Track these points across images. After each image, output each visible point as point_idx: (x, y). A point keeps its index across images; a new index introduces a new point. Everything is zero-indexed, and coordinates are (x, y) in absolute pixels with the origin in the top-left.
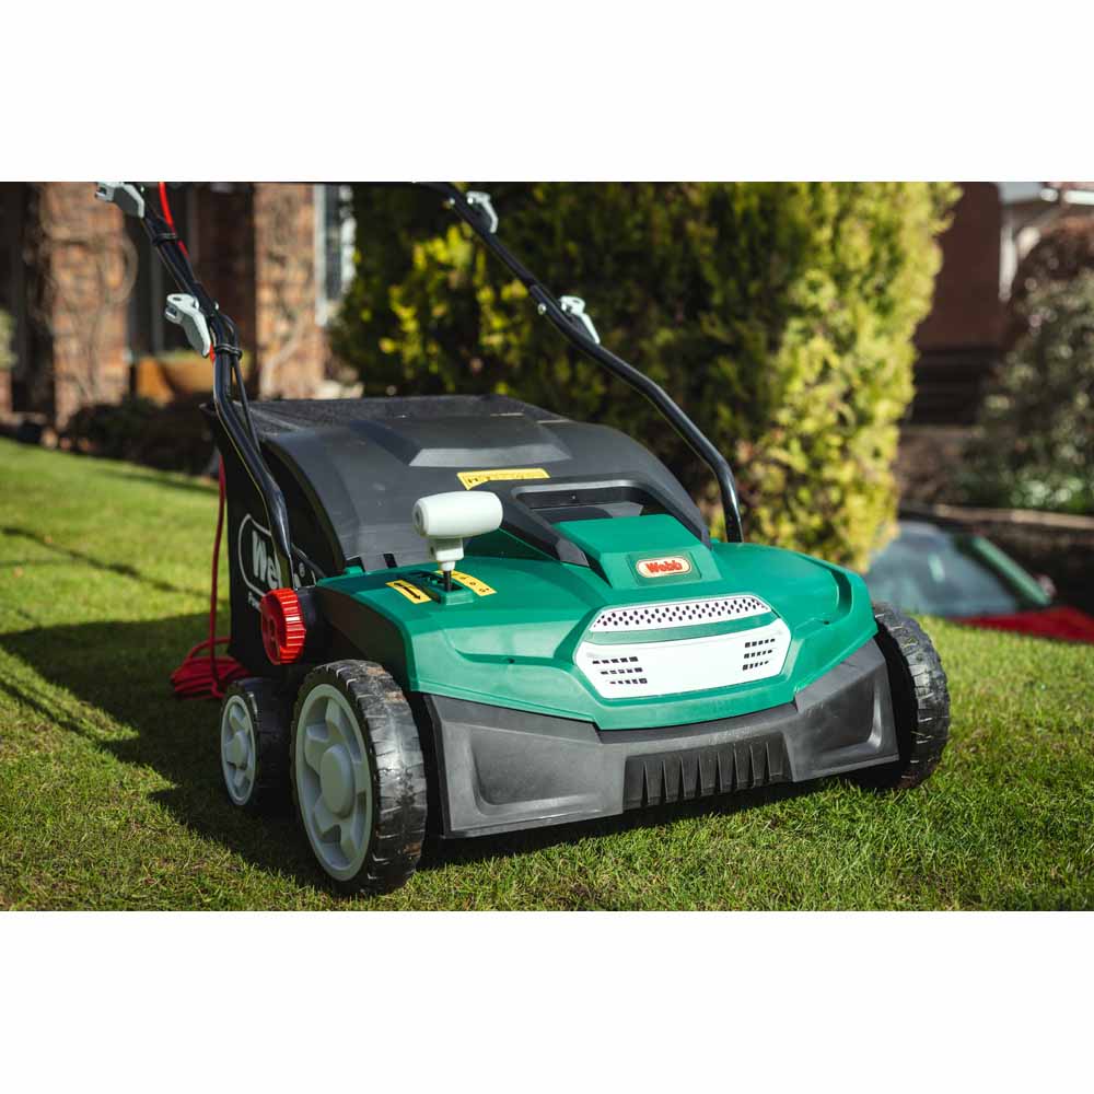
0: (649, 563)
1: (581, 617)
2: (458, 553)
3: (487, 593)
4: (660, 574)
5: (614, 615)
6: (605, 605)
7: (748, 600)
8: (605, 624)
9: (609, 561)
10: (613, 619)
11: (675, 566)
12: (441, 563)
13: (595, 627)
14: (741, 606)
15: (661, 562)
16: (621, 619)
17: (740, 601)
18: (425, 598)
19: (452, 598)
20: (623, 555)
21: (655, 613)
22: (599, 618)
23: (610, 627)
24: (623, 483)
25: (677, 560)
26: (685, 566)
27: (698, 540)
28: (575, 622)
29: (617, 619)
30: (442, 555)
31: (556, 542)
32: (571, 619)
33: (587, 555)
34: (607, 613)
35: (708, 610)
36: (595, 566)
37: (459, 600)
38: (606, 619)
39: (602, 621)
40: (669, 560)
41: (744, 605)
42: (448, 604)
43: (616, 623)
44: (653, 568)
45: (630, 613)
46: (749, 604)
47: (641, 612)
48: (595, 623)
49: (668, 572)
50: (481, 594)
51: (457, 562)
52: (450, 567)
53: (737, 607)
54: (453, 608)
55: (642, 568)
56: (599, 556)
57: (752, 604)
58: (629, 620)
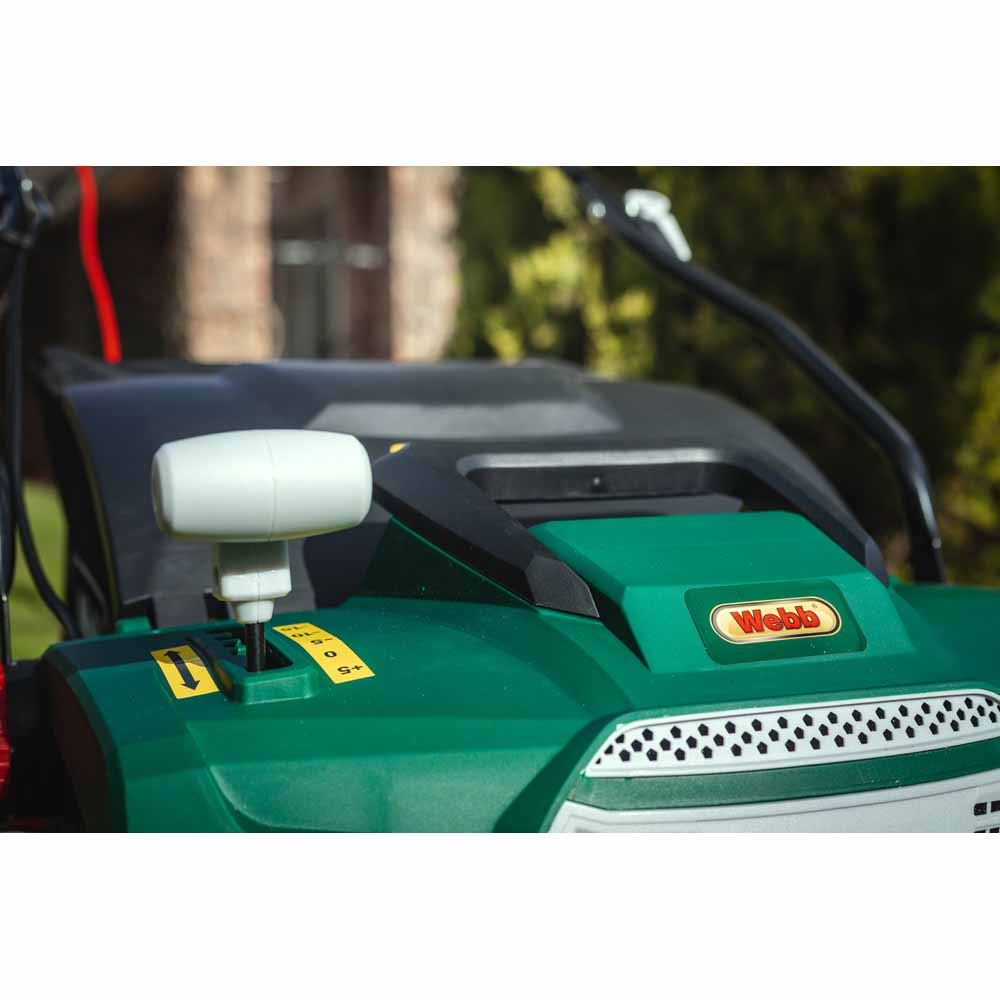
0: (740, 610)
1: (565, 741)
2: (277, 581)
3: (355, 676)
4: (767, 636)
5: (648, 735)
6: (627, 709)
7: (978, 701)
8: (625, 756)
9: (643, 604)
10: (647, 746)
11: (803, 619)
12: (237, 604)
13: (602, 765)
14: (961, 714)
15: (769, 609)
16: (665, 745)
17: (958, 704)
18: (207, 685)
19: (260, 687)
20: (678, 593)
21: (751, 730)
22: (611, 740)
23: (639, 765)
24: (699, 456)
25: (807, 606)
26: (827, 619)
27: (854, 562)
28: (552, 751)
29: (655, 745)
30: (236, 586)
31: (528, 562)
32: (538, 742)
33: (593, 590)
34: (631, 730)
35: (884, 724)
36: (613, 617)
37: (277, 691)
38: (627, 746)
39: (618, 748)
40: (790, 606)
41: (970, 713)
42: (250, 702)
43: (652, 756)
44: (748, 623)
45: (690, 730)
46: (981, 710)
47: (717, 727)
48: (600, 753)
49: (785, 632)
50: (338, 678)
51: (278, 601)
52: (260, 613)
53: (950, 716)
54: (261, 711)
55: (724, 621)
56: (621, 590)
57: (988, 710)
58: (685, 747)
